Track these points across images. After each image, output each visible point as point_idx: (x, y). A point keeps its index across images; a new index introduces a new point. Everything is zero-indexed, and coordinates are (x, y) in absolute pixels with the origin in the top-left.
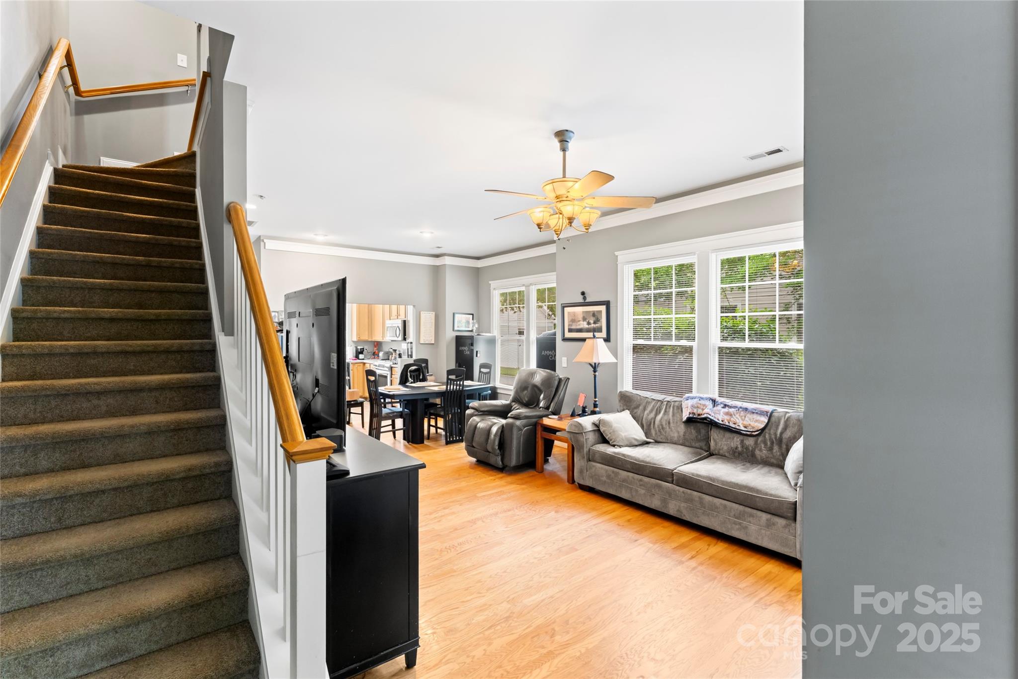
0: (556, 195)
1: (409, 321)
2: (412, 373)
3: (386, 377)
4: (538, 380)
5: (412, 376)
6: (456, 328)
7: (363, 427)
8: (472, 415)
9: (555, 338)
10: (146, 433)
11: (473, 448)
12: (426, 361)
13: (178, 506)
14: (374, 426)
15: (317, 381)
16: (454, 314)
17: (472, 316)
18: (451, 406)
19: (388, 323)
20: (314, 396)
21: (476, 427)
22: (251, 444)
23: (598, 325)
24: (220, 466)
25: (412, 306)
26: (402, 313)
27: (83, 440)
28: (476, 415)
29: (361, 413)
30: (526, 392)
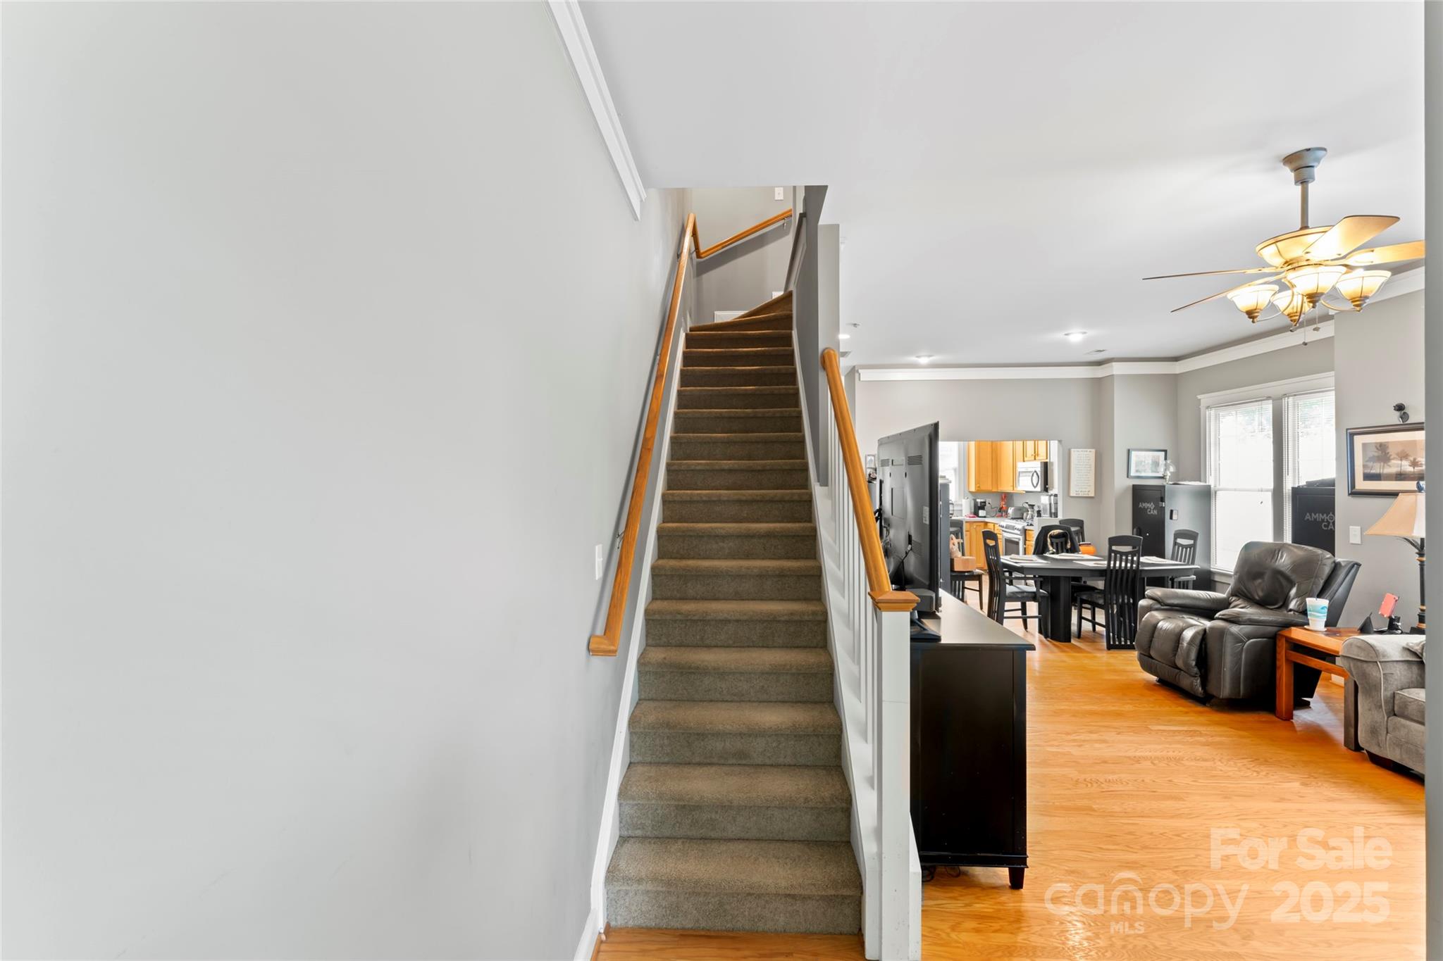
0: (1284, 261)
1: (1052, 464)
2: (1054, 540)
3: (1017, 543)
4: (1285, 563)
5: (1055, 545)
6: (1133, 473)
7: (981, 608)
8: (1149, 609)
9: (1334, 489)
10: (757, 576)
11: (1150, 659)
12: (1080, 523)
13: (783, 647)
14: (995, 608)
15: (910, 537)
16: (1129, 451)
17: (1163, 453)
18: (1116, 594)
19: (1021, 466)
20: (907, 553)
21: (1155, 626)
22: (844, 597)
24: (817, 614)
25: (1056, 442)
26: (1042, 451)
27: (715, 576)
28: (1157, 610)
29: (978, 589)
30: (1259, 581)
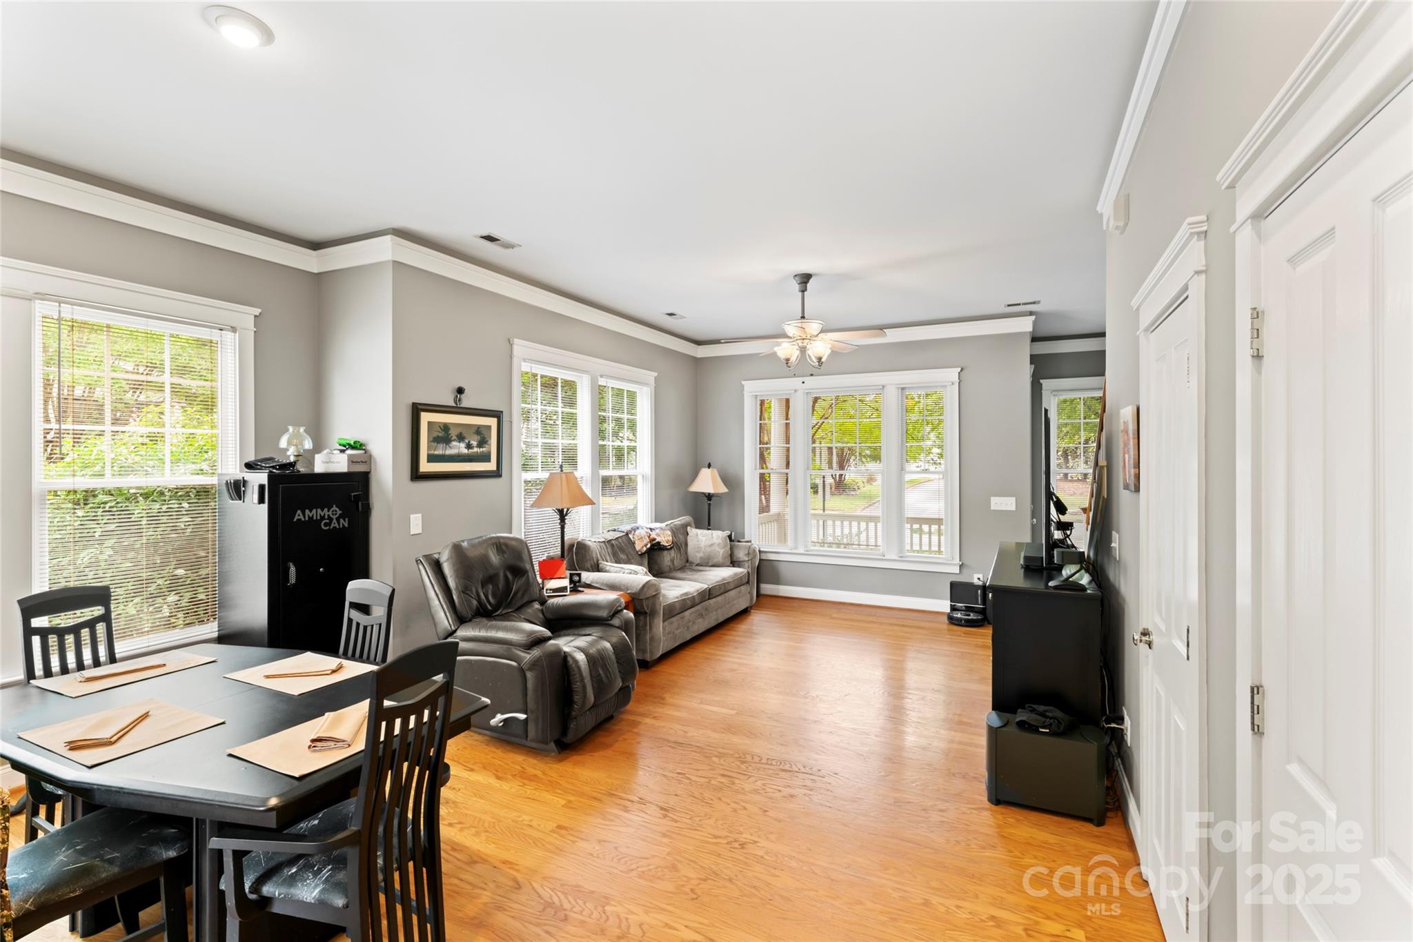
23: (484, 449)
